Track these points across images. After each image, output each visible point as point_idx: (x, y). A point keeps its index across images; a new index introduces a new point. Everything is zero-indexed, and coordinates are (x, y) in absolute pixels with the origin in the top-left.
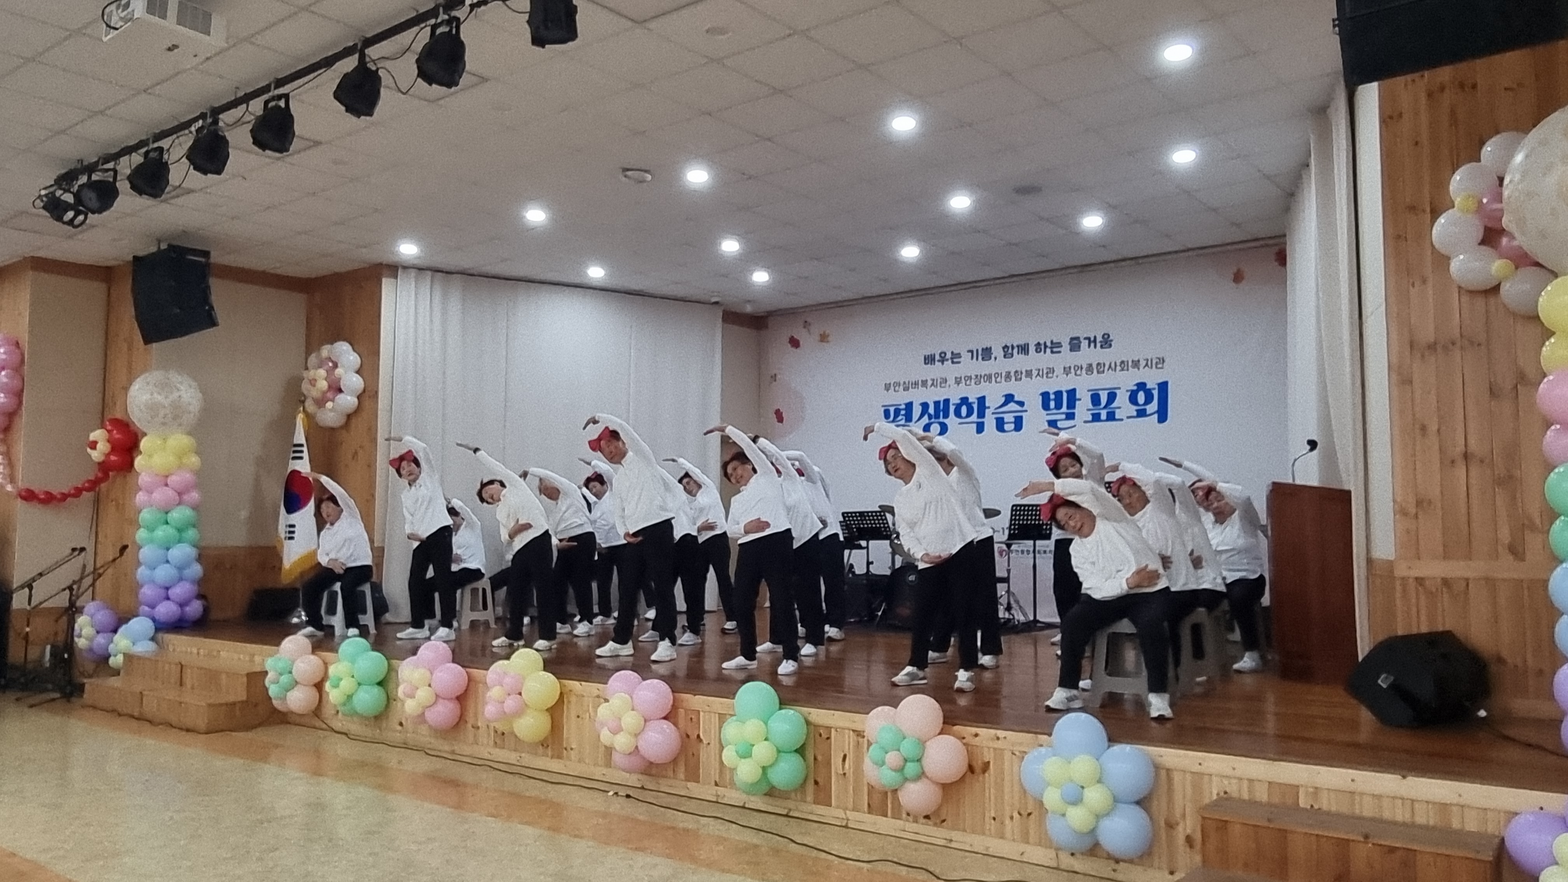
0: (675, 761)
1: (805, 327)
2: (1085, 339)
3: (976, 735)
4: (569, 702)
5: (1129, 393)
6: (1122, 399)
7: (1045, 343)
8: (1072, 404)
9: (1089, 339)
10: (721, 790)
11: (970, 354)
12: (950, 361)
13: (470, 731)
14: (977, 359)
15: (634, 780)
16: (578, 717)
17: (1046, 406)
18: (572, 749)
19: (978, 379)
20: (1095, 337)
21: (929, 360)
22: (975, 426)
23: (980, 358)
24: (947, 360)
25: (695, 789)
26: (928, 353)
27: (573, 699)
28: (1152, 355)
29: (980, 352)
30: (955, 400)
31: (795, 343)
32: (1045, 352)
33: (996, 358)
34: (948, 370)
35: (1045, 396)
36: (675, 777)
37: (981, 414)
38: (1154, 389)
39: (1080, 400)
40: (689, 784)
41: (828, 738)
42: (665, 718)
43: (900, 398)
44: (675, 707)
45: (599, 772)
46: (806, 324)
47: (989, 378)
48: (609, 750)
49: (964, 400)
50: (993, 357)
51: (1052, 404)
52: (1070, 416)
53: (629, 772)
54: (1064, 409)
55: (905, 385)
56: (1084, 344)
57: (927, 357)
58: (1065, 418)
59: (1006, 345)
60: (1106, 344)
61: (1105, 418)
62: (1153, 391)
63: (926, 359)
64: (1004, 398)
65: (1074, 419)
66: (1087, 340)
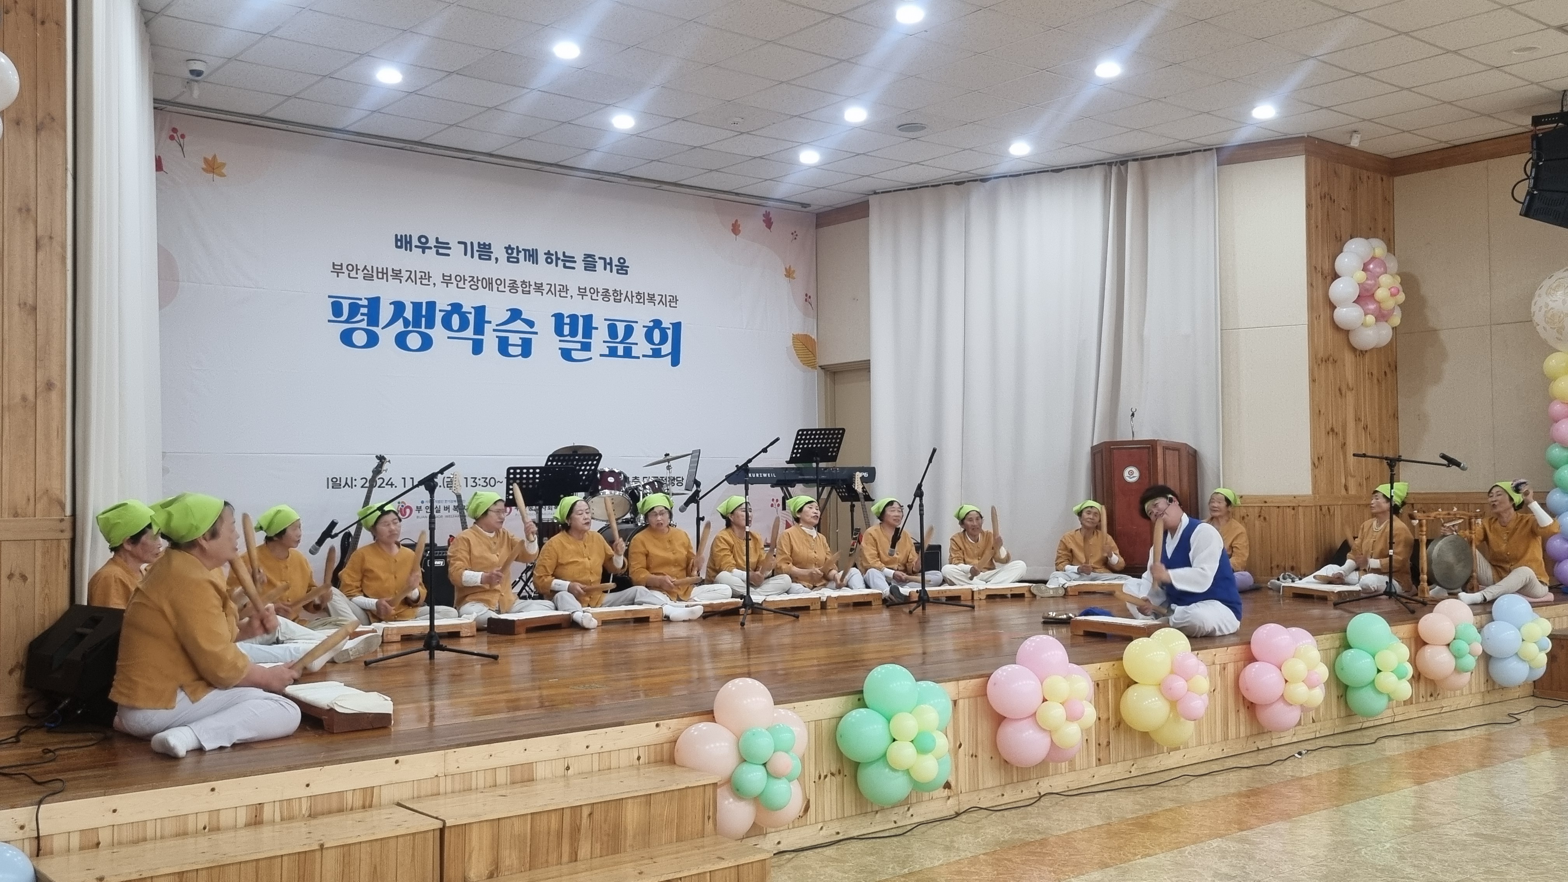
1: (172, 138)
2: (600, 258)
5: (646, 329)
6: (638, 335)
7: (556, 253)
8: (587, 334)
9: (604, 259)
11: (463, 246)
12: (434, 250)
14: (472, 257)
17: (559, 331)
19: (475, 283)
20: (611, 259)
21: (404, 242)
22: (471, 341)
23: (476, 254)
24: (430, 248)
26: (400, 232)
28: (667, 291)
29: (476, 248)
30: (443, 304)
32: (557, 265)
33: (497, 259)
34: (429, 262)
35: (559, 318)
37: (479, 329)
38: (669, 329)
39: (596, 328)
43: (359, 289)
46: (176, 135)
47: (489, 284)
49: (456, 308)
50: (493, 257)
51: (566, 330)
52: (586, 347)
54: (579, 337)
55: (366, 272)
56: (600, 264)
57: (399, 238)
58: (579, 348)
59: (510, 246)
60: (622, 270)
61: (622, 354)
62: (667, 330)
63: (397, 240)
64: (509, 313)
65: (590, 351)
66: (602, 261)
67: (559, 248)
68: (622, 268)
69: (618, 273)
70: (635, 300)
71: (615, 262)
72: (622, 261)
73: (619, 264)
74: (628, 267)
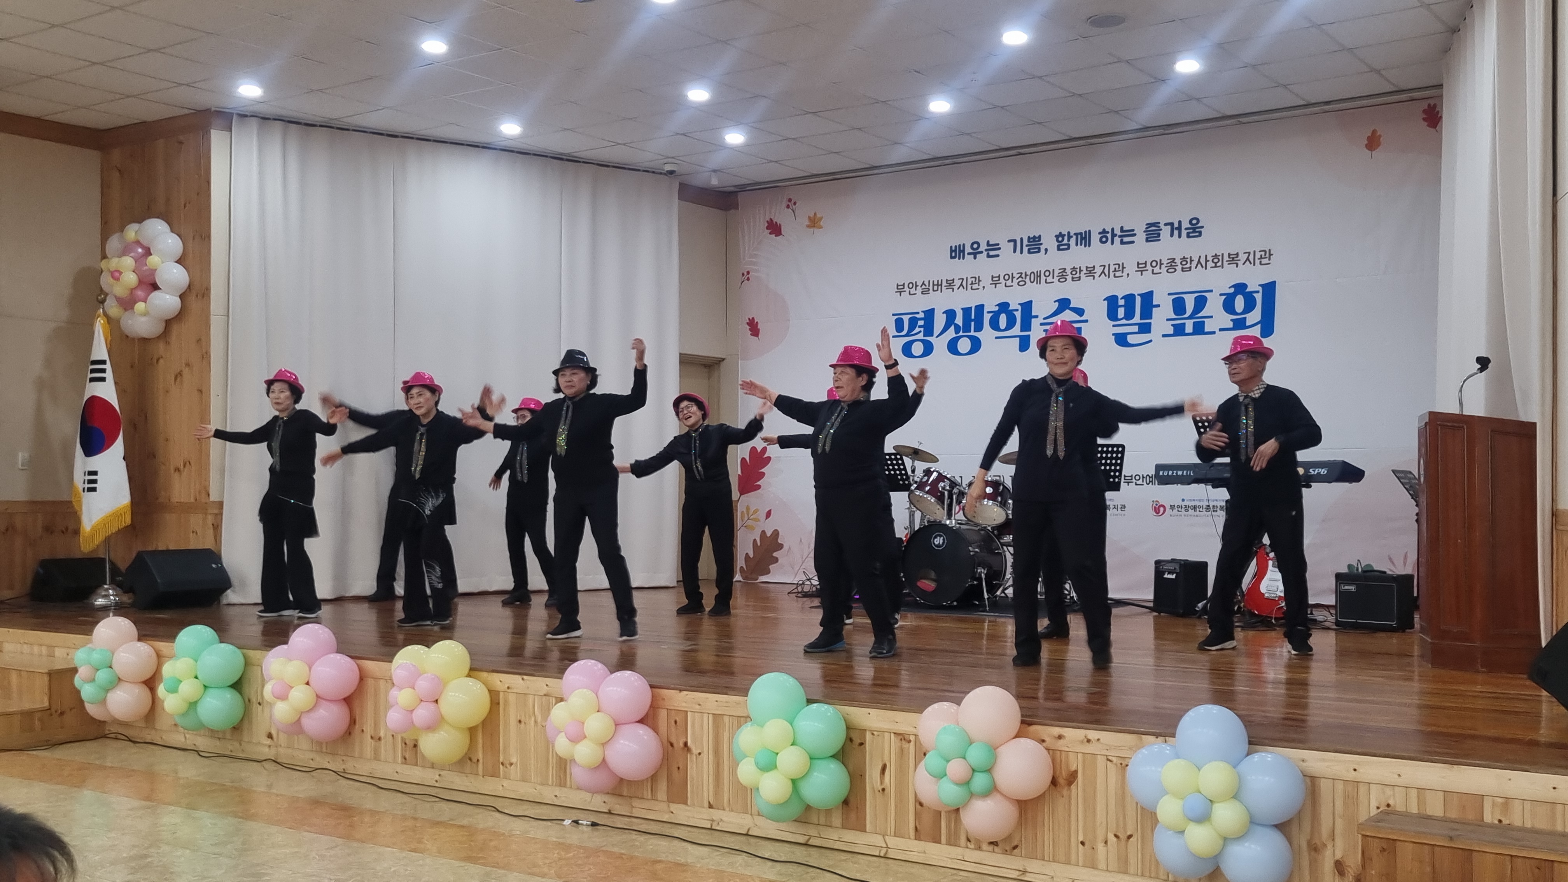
0: (654, 778)
1: (788, 207)
2: (1166, 224)
3: (1060, 737)
4: (506, 702)
5: (1224, 297)
6: (1214, 306)
7: (1113, 229)
8: (1147, 313)
9: (1172, 224)
10: (716, 814)
11: (1012, 244)
12: (985, 253)
13: (369, 744)
14: (1021, 253)
15: (598, 802)
16: (520, 721)
17: (1112, 315)
18: (511, 764)
19: (1022, 278)
20: (1180, 222)
21: (957, 252)
22: (1018, 339)
23: (1025, 249)
24: (982, 252)
25: (682, 813)
26: (955, 243)
27: (512, 698)
28: (1257, 246)
29: (1025, 242)
30: (991, 306)
31: (775, 229)
32: (1112, 243)
33: (1046, 250)
34: (983, 267)
35: (1112, 301)
36: (654, 798)
37: (1026, 325)
38: (1258, 292)
39: (1158, 306)
40: (674, 807)
41: (861, 744)
42: (641, 721)
43: (918, 304)
44: (654, 707)
45: (549, 794)
46: (790, 204)
47: (1037, 277)
48: (563, 764)
49: (1004, 307)
50: (1043, 248)
51: (1121, 312)
52: (1145, 329)
53: (594, 791)
54: (1137, 319)
55: (924, 287)
56: (1165, 231)
57: (954, 249)
58: (1137, 330)
59: (1060, 233)
60: (1194, 232)
61: (1192, 332)
62: (1255, 295)
63: (952, 251)
64: (1057, 304)
65: (1150, 332)
66: (1169, 227)
67: (1114, 223)
68: (1195, 230)
69: (1188, 236)
70: (1210, 264)
71: (1185, 224)
72: (1194, 222)
73: (1190, 226)
74: (1202, 227)
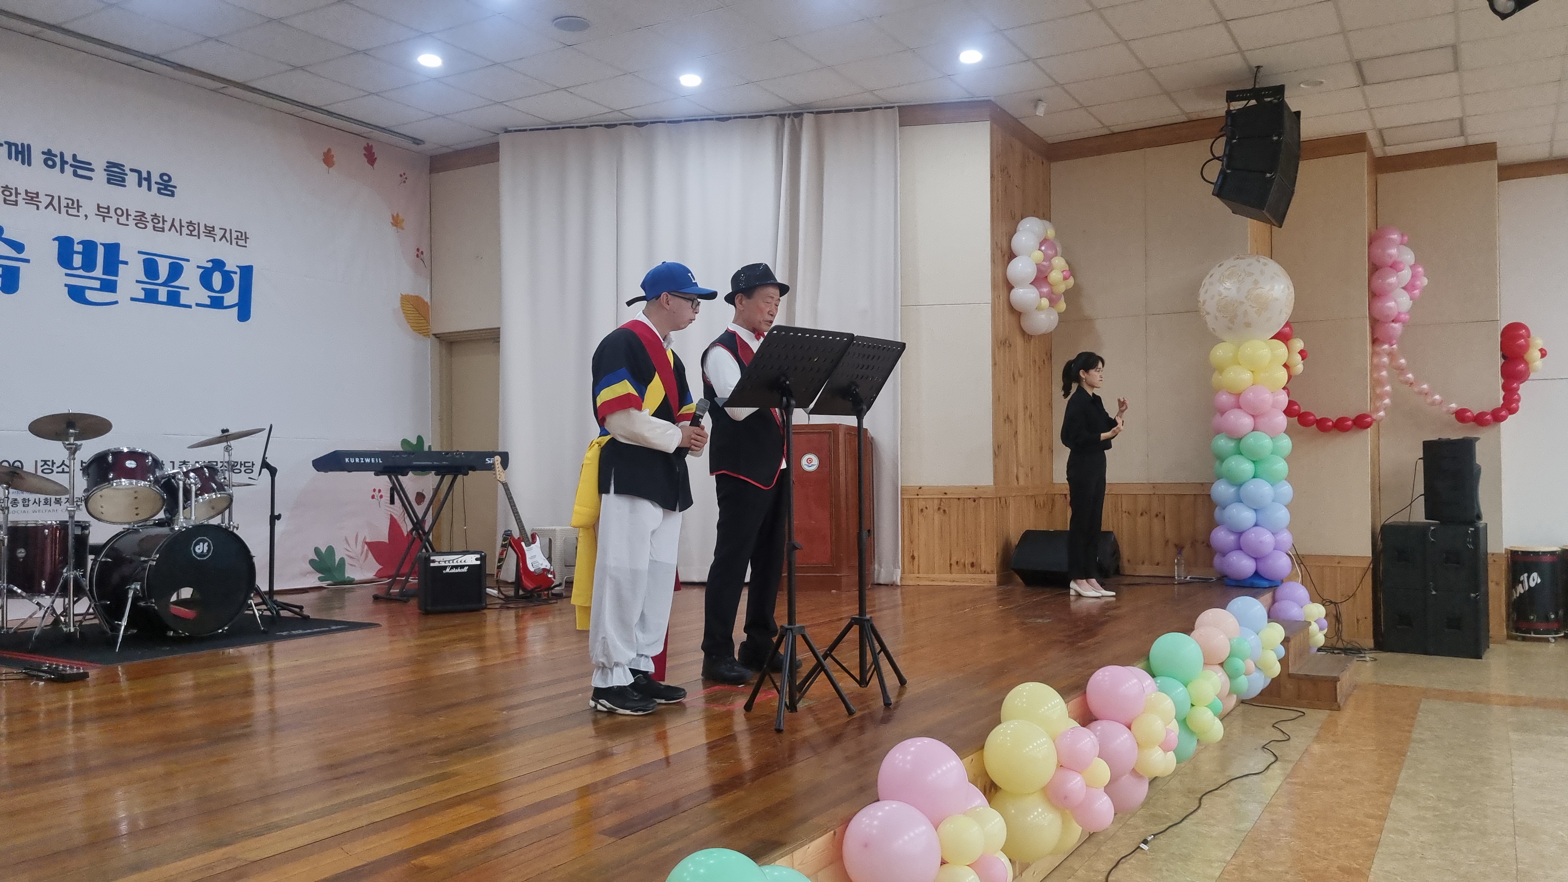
2: (132, 170)
5: (200, 271)
6: (191, 276)
7: (62, 154)
8: (111, 268)
9: (139, 173)
17: (64, 261)
20: (149, 173)
32: (62, 170)
38: (235, 273)
39: (126, 263)
51: (77, 260)
52: (109, 286)
54: (98, 272)
56: (131, 179)
58: (98, 286)
61: (165, 300)
62: (233, 275)
65: (116, 292)
66: (136, 174)
67: (65, 148)
68: (165, 187)
69: (159, 193)
70: (185, 231)
71: (154, 178)
72: (166, 178)
73: (160, 181)
74: (173, 187)
